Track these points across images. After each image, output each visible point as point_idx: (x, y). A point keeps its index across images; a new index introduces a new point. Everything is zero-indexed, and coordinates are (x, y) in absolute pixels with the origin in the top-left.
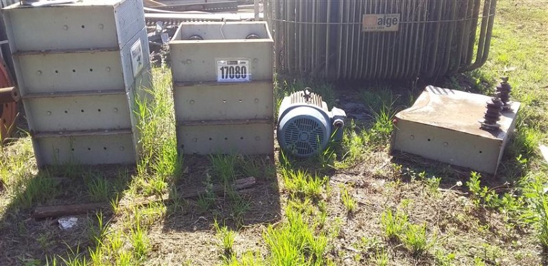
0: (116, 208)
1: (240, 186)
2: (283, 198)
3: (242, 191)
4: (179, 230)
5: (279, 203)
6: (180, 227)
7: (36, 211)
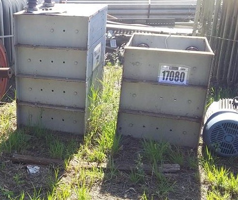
0: (67, 166)
1: (167, 170)
2: (204, 188)
3: (168, 174)
4: (113, 194)
5: (200, 192)
6: (114, 193)
7: (13, 156)
